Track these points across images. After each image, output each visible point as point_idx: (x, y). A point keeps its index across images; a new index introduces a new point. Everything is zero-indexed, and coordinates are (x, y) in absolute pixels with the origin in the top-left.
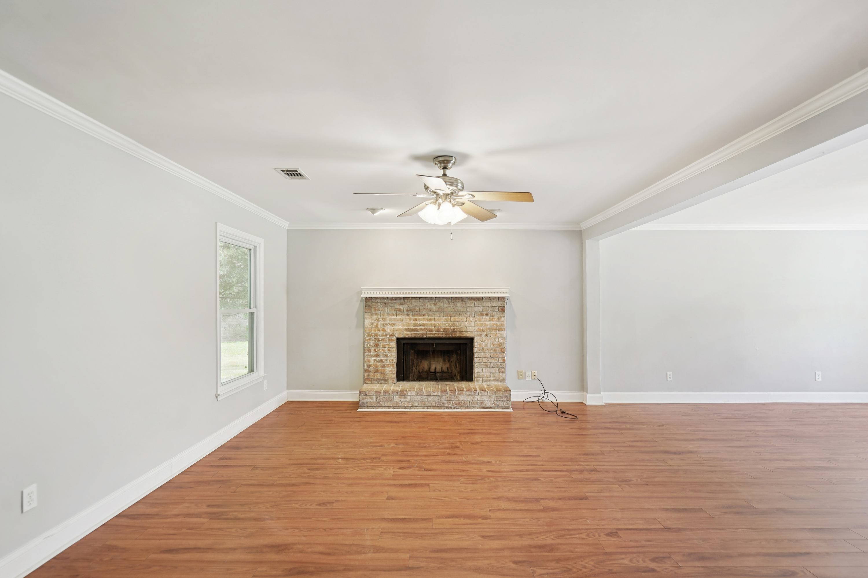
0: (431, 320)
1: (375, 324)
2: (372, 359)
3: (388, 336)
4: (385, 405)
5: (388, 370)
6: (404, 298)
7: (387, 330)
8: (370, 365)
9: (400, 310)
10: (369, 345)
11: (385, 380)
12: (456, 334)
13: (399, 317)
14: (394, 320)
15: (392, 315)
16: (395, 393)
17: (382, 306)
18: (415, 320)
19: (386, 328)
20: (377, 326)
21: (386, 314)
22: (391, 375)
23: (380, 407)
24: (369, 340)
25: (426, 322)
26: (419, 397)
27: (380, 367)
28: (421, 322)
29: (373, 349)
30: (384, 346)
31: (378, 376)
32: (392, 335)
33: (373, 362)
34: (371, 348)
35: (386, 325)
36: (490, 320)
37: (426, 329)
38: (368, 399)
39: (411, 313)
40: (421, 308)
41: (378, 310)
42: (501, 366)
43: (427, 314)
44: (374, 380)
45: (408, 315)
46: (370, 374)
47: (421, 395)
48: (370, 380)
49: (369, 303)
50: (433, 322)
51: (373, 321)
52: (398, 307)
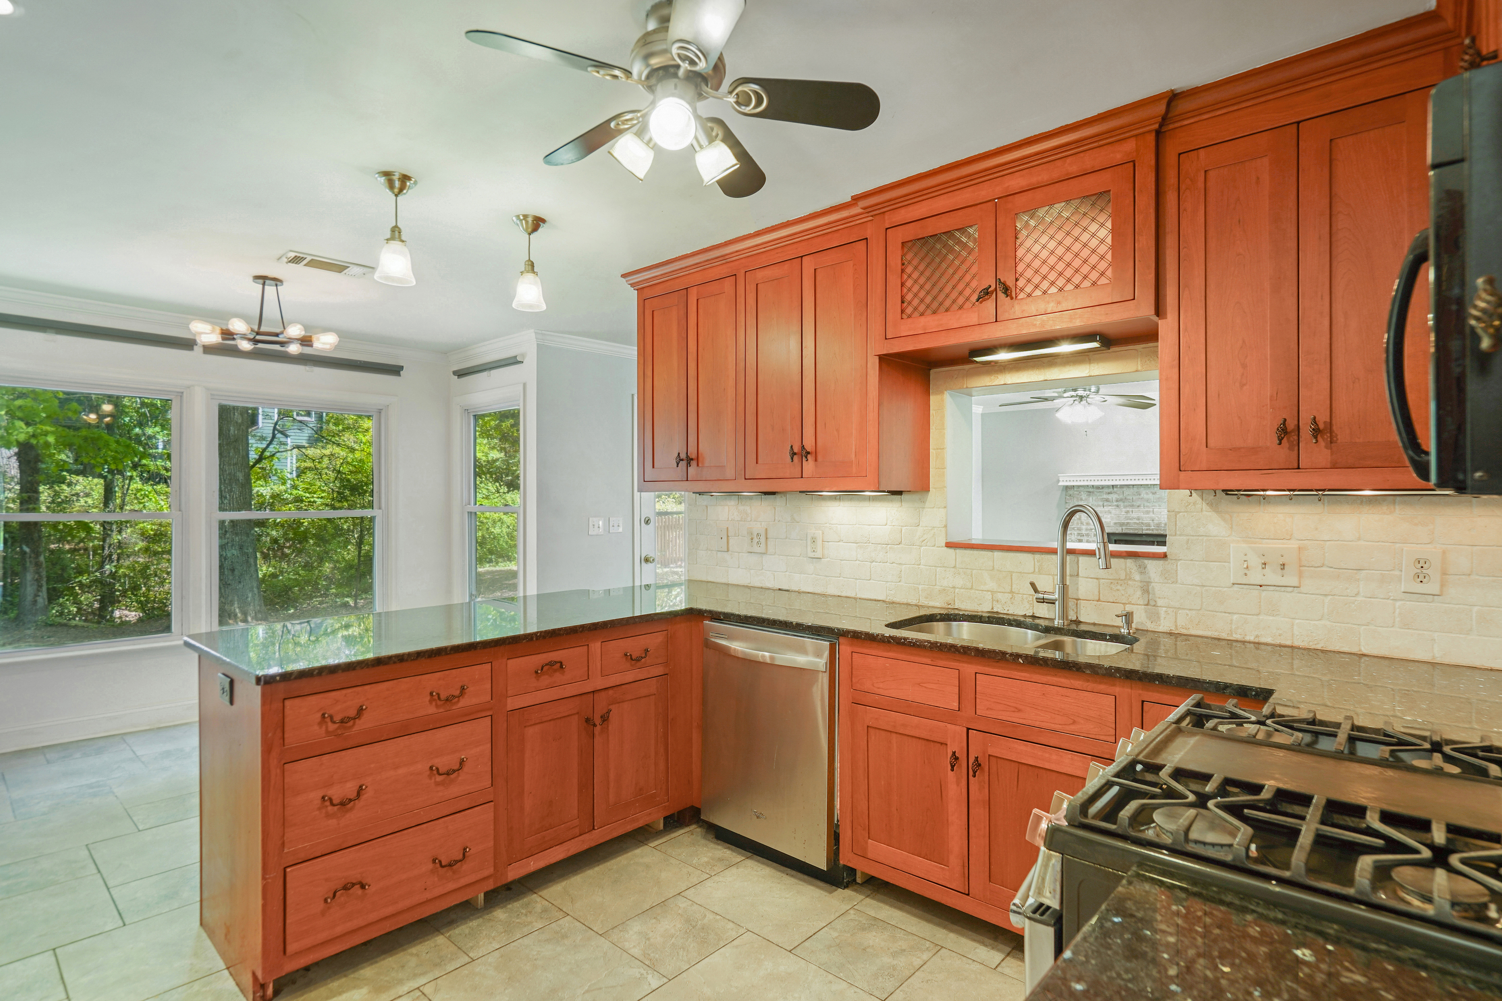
0: (1148, 512)
6: (1113, 486)
9: (1107, 500)
13: (1106, 509)
17: (1085, 495)
18: (1127, 512)
25: (1142, 515)
28: (1135, 515)
37: (1142, 523)
39: (1121, 503)
40: (1134, 498)
43: (1142, 505)
45: (1118, 506)
49: (1071, 492)
50: (1151, 515)
52: (1105, 496)
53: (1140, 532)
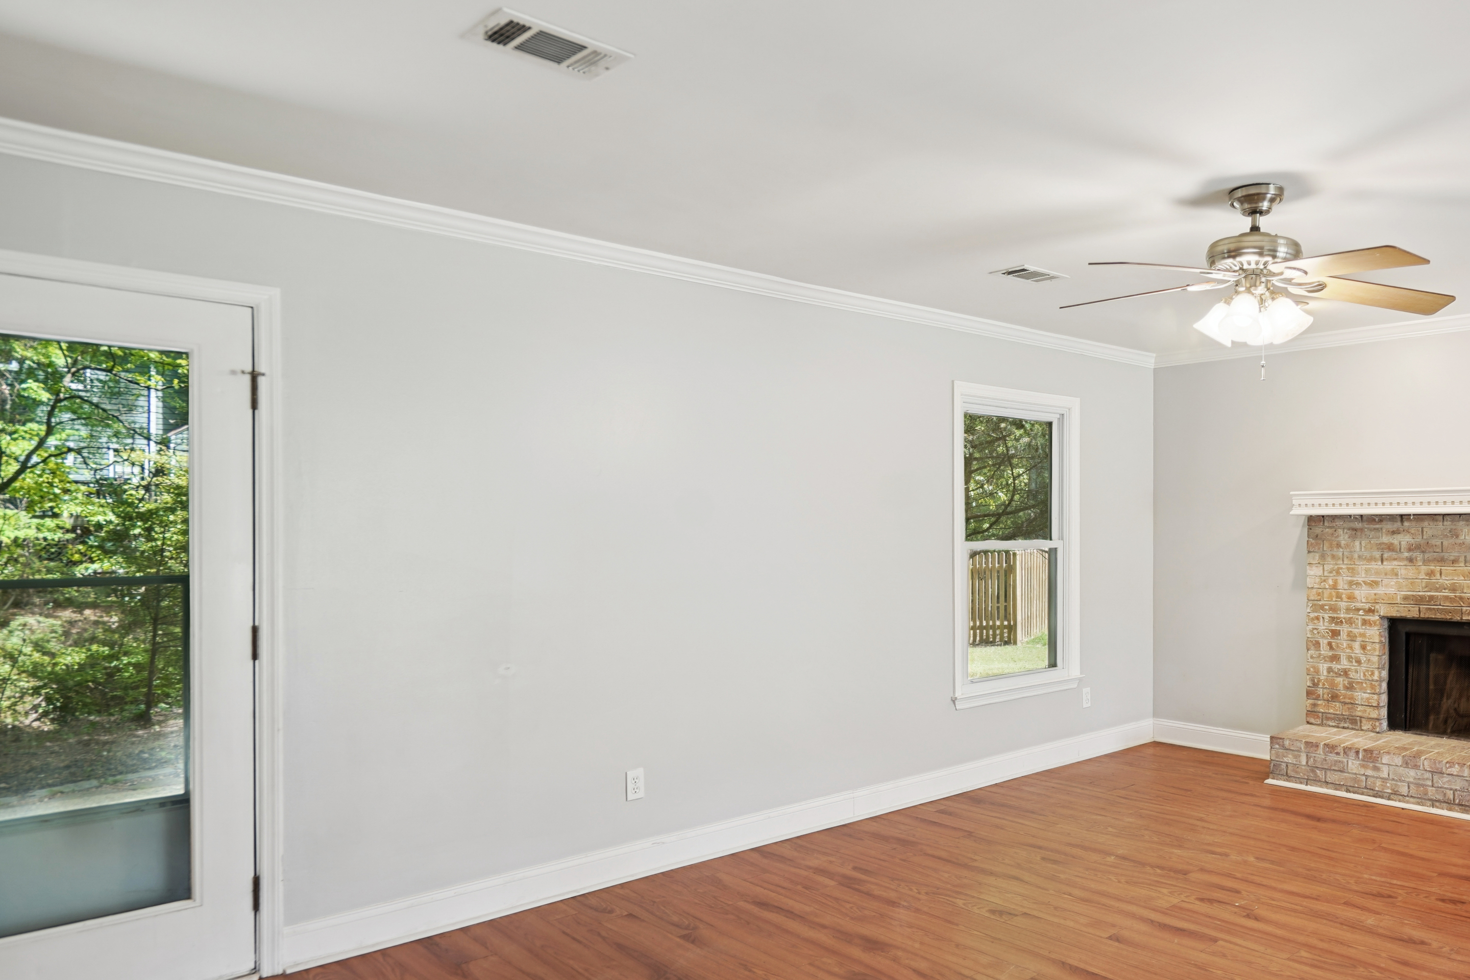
1: (1331, 582)
2: (1323, 667)
3: (1361, 612)
4: (1328, 780)
5: (1361, 696)
6: (1402, 517)
7: (1359, 598)
8: (1319, 680)
9: (1390, 547)
10: (1315, 631)
11: (1353, 722)
13: (1388, 566)
14: (1377, 573)
15: (1372, 559)
16: (1352, 754)
17: (1347, 536)
18: (1431, 574)
19: (1357, 593)
20: (1335, 587)
21: (1356, 556)
22: (1369, 710)
23: (1317, 781)
24: (1317, 618)
25: (1460, 580)
26: (1412, 773)
27: (1341, 687)
28: (1446, 581)
29: (1326, 641)
30: (1352, 637)
31: (1336, 708)
32: (1371, 611)
33: (1325, 673)
34: (1321, 641)
35: (1358, 584)
37: (1461, 598)
38: (1289, 759)
39: (1419, 556)
40: (1445, 543)
41: (1339, 546)
43: (1462, 559)
44: (1328, 719)
45: (1411, 560)
46: (1319, 702)
48: (1318, 717)
49: (1318, 530)
51: (1326, 574)
52: (1385, 539)
53: (1457, 618)
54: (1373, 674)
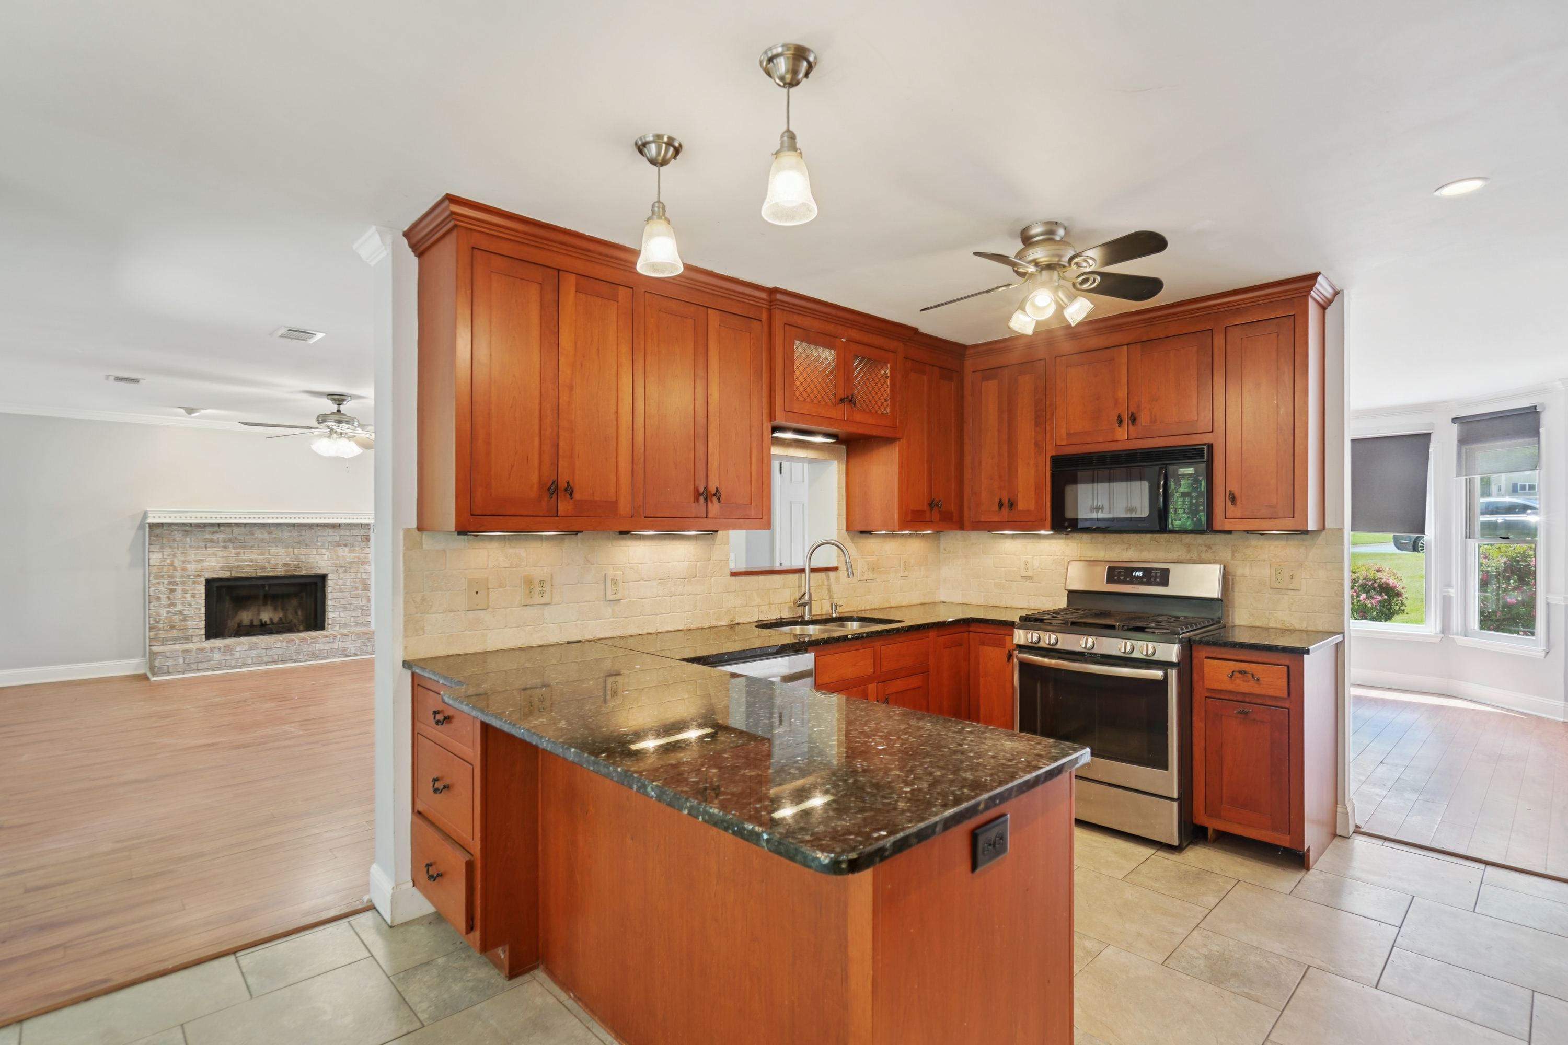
0: (263, 554)
1: (169, 561)
2: (163, 612)
3: (192, 577)
4: (200, 668)
5: (190, 624)
6: (219, 525)
7: (190, 570)
8: (160, 619)
9: (212, 541)
10: (157, 591)
11: (187, 639)
12: (301, 571)
13: (210, 551)
14: (203, 555)
15: (198, 547)
16: (216, 650)
17: (180, 535)
18: (238, 554)
19: (188, 567)
20: (172, 564)
21: (187, 546)
22: (197, 630)
23: (191, 670)
24: (158, 583)
25: (255, 556)
26: (254, 652)
27: (177, 621)
28: (247, 557)
29: (165, 596)
30: (185, 592)
31: (174, 633)
32: (198, 576)
33: (165, 614)
34: (161, 596)
35: (189, 562)
36: (350, 552)
37: (256, 565)
38: (170, 662)
39: (231, 545)
40: (247, 538)
41: (174, 540)
42: (365, 608)
43: (256, 546)
44: (167, 641)
45: (225, 547)
46: (160, 632)
47: (257, 648)
48: (160, 641)
49: (158, 531)
50: (267, 556)
51: (165, 557)
52: (208, 536)
53: (254, 575)
54: (200, 610)
